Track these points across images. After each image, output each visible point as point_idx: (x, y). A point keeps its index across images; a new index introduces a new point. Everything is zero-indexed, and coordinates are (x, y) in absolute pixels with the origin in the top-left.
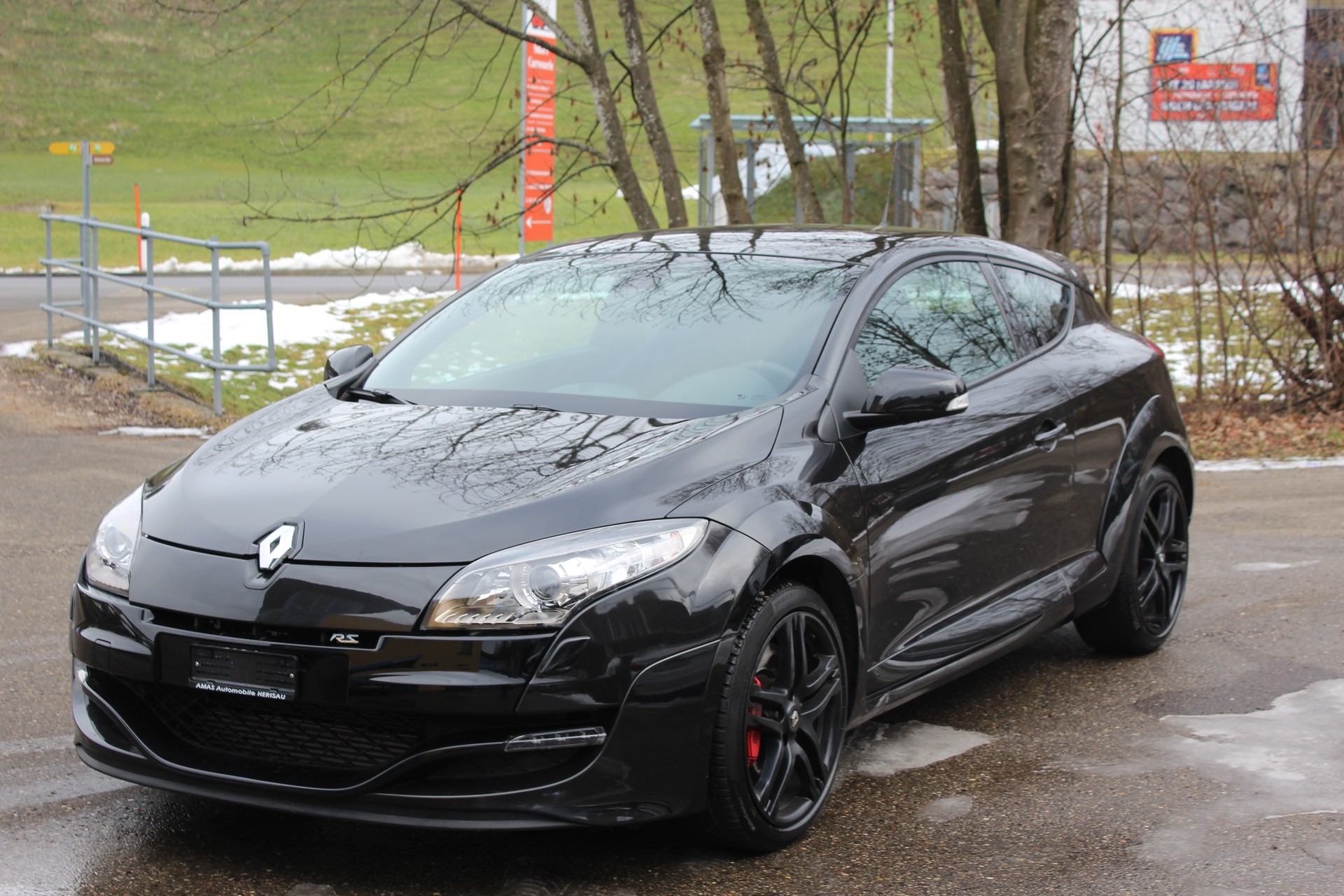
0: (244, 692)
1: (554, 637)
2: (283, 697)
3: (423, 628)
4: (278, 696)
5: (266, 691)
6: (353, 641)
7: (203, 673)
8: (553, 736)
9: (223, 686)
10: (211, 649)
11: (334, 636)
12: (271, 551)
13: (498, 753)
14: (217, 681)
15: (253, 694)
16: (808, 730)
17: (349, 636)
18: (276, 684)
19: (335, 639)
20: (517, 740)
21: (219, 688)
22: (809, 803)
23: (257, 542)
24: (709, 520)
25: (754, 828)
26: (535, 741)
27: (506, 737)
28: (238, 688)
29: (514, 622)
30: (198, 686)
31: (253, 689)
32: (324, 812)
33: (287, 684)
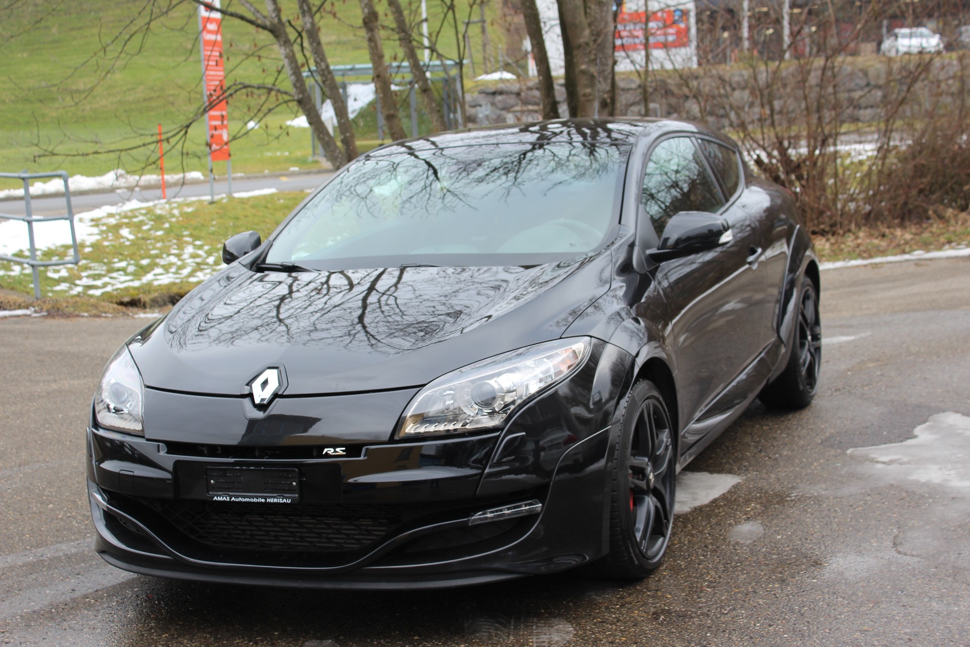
0: (255, 500)
1: (499, 436)
2: (289, 501)
3: (396, 438)
4: (285, 500)
5: (274, 497)
6: (341, 453)
7: (220, 488)
8: (501, 510)
9: (236, 497)
10: (222, 470)
11: (326, 450)
12: (263, 390)
13: (464, 527)
14: (230, 494)
15: (263, 500)
16: (660, 487)
17: (338, 450)
18: (281, 491)
19: (326, 453)
20: (478, 516)
21: (233, 499)
22: (661, 540)
23: (249, 384)
24: (591, 337)
25: (637, 563)
26: (489, 515)
27: (469, 515)
28: (250, 497)
29: (467, 427)
30: (215, 498)
31: (262, 497)
32: (328, 586)
33: (291, 490)
